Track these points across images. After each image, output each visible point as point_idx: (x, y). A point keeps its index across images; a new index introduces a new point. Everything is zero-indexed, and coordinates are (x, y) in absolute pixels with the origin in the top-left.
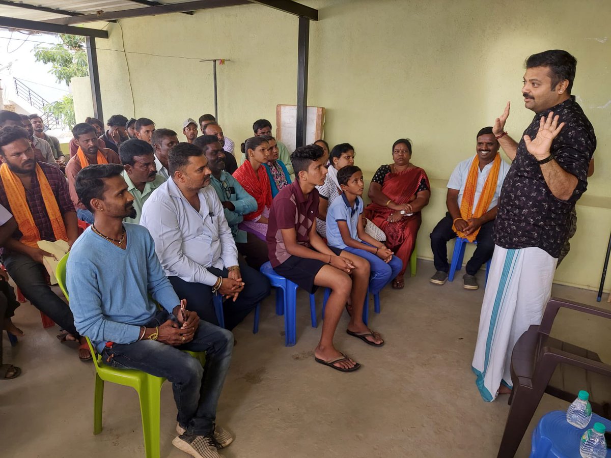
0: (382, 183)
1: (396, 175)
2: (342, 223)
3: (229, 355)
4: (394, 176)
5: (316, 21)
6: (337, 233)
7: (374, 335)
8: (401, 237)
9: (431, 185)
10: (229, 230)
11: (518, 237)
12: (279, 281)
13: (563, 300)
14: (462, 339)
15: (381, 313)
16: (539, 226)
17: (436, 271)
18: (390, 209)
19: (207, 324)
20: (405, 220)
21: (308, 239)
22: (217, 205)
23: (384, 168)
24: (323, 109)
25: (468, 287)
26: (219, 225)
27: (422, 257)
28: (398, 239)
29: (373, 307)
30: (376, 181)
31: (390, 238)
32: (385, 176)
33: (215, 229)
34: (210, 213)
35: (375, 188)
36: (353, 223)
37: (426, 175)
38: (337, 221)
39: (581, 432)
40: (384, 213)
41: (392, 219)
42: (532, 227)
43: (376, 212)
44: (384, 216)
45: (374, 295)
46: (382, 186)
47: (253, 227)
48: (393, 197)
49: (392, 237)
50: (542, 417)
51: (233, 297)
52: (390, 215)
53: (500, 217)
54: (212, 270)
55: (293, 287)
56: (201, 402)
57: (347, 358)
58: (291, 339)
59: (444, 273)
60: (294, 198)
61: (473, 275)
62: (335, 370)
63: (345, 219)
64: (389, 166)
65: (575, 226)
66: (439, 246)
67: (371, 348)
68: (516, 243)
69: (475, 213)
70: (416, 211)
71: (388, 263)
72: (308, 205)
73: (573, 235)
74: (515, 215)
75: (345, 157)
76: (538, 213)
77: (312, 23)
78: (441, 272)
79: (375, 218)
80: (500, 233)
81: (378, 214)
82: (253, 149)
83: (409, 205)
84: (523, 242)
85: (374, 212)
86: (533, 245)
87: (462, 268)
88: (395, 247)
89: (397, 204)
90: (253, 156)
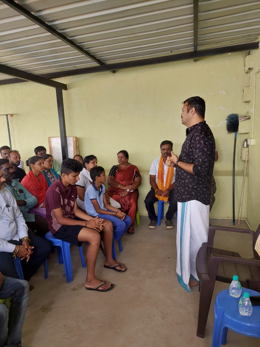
0: (114, 176)
1: (121, 171)
2: (94, 201)
3: (26, 297)
4: (120, 171)
5: (66, 91)
6: (92, 207)
7: (120, 265)
8: (129, 204)
9: (141, 174)
10: (21, 215)
11: (186, 195)
12: (58, 242)
13: (217, 226)
14: (169, 258)
15: (123, 251)
16: (194, 189)
17: (151, 221)
18: (121, 189)
19: (9, 278)
20: (129, 195)
21: (73, 213)
22: (12, 200)
23: (114, 167)
24: (76, 138)
25: (168, 227)
26: (14, 212)
27: (142, 214)
28: (128, 205)
29: (118, 248)
30: (111, 175)
31: (123, 206)
32: (116, 171)
33: (11, 215)
34: (6, 206)
35: (111, 179)
36: (101, 200)
37: (137, 169)
38: (91, 200)
39: (238, 300)
40: (118, 192)
41: (123, 194)
42: (191, 189)
43: (113, 192)
44: (118, 193)
45: (118, 241)
46: (115, 177)
47: (38, 211)
48: (122, 183)
49: (124, 205)
50: (217, 295)
51: (26, 258)
52: (121, 193)
53: (176, 185)
54: (12, 242)
55: (67, 245)
56: (9, 333)
57: (105, 282)
58: (69, 278)
59: (155, 221)
60: (58, 189)
61: (170, 220)
62: (99, 292)
63: (96, 198)
64: (117, 166)
65: (216, 187)
66: (150, 207)
67: (120, 273)
68: (185, 198)
69: (165, 186)
70: (135, 189)
71: (123, 220)
72: (69, 193)
73: (216, 191)
74: (183, 184)
75: (92, 163)
76: (193, 182)
77: (64, 92)
78: (153, 221)
79: (113, 195)
80: (177, 194)
81: (115, 193)
82: (34, 164)
83: (131, 186)
84: (188, 198)
85: (112, 192)
86: (193, 199)
87: (164, 217)
88: (126, 210)
89: (125, 186)
90: (34, 168)
